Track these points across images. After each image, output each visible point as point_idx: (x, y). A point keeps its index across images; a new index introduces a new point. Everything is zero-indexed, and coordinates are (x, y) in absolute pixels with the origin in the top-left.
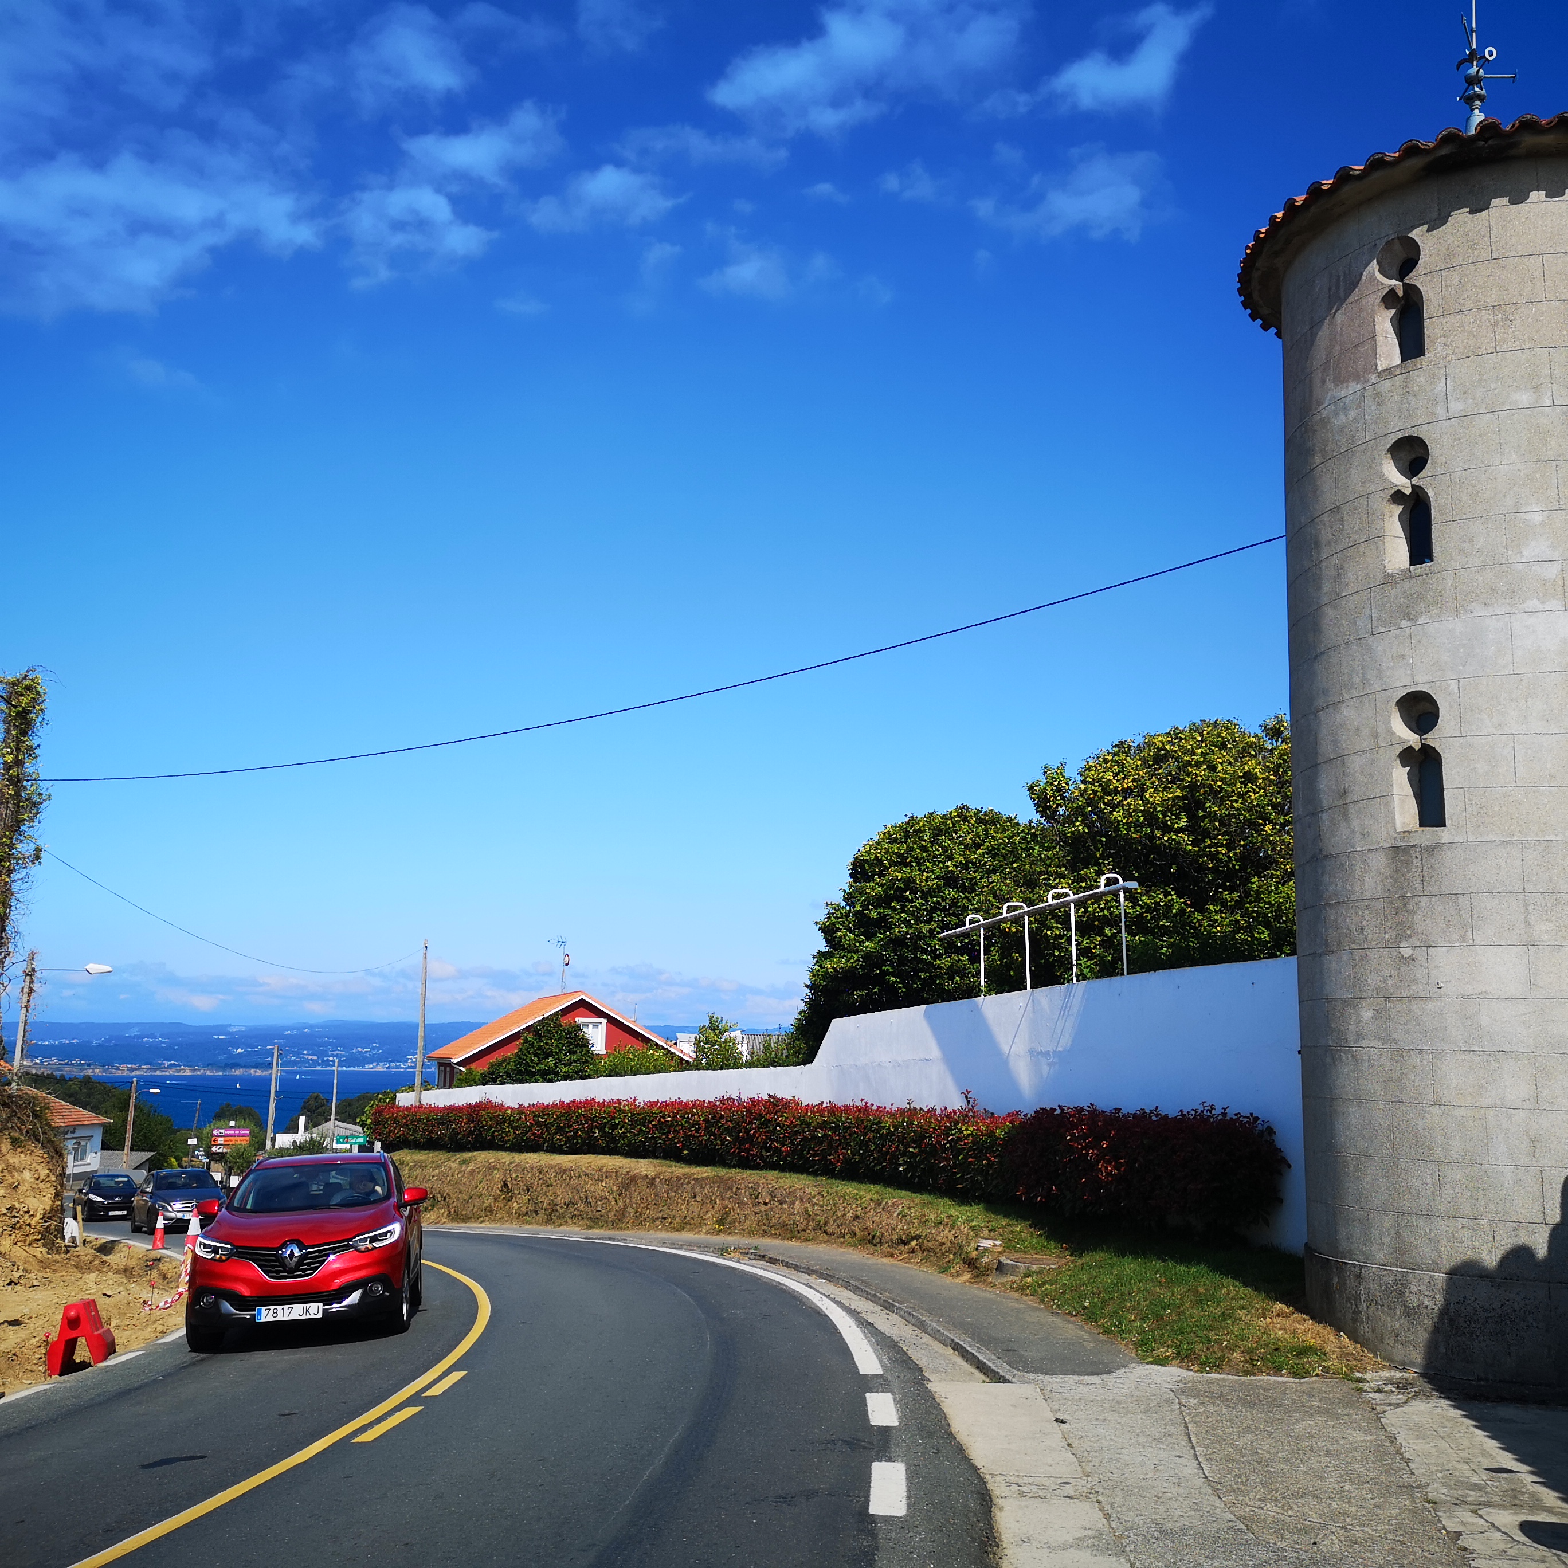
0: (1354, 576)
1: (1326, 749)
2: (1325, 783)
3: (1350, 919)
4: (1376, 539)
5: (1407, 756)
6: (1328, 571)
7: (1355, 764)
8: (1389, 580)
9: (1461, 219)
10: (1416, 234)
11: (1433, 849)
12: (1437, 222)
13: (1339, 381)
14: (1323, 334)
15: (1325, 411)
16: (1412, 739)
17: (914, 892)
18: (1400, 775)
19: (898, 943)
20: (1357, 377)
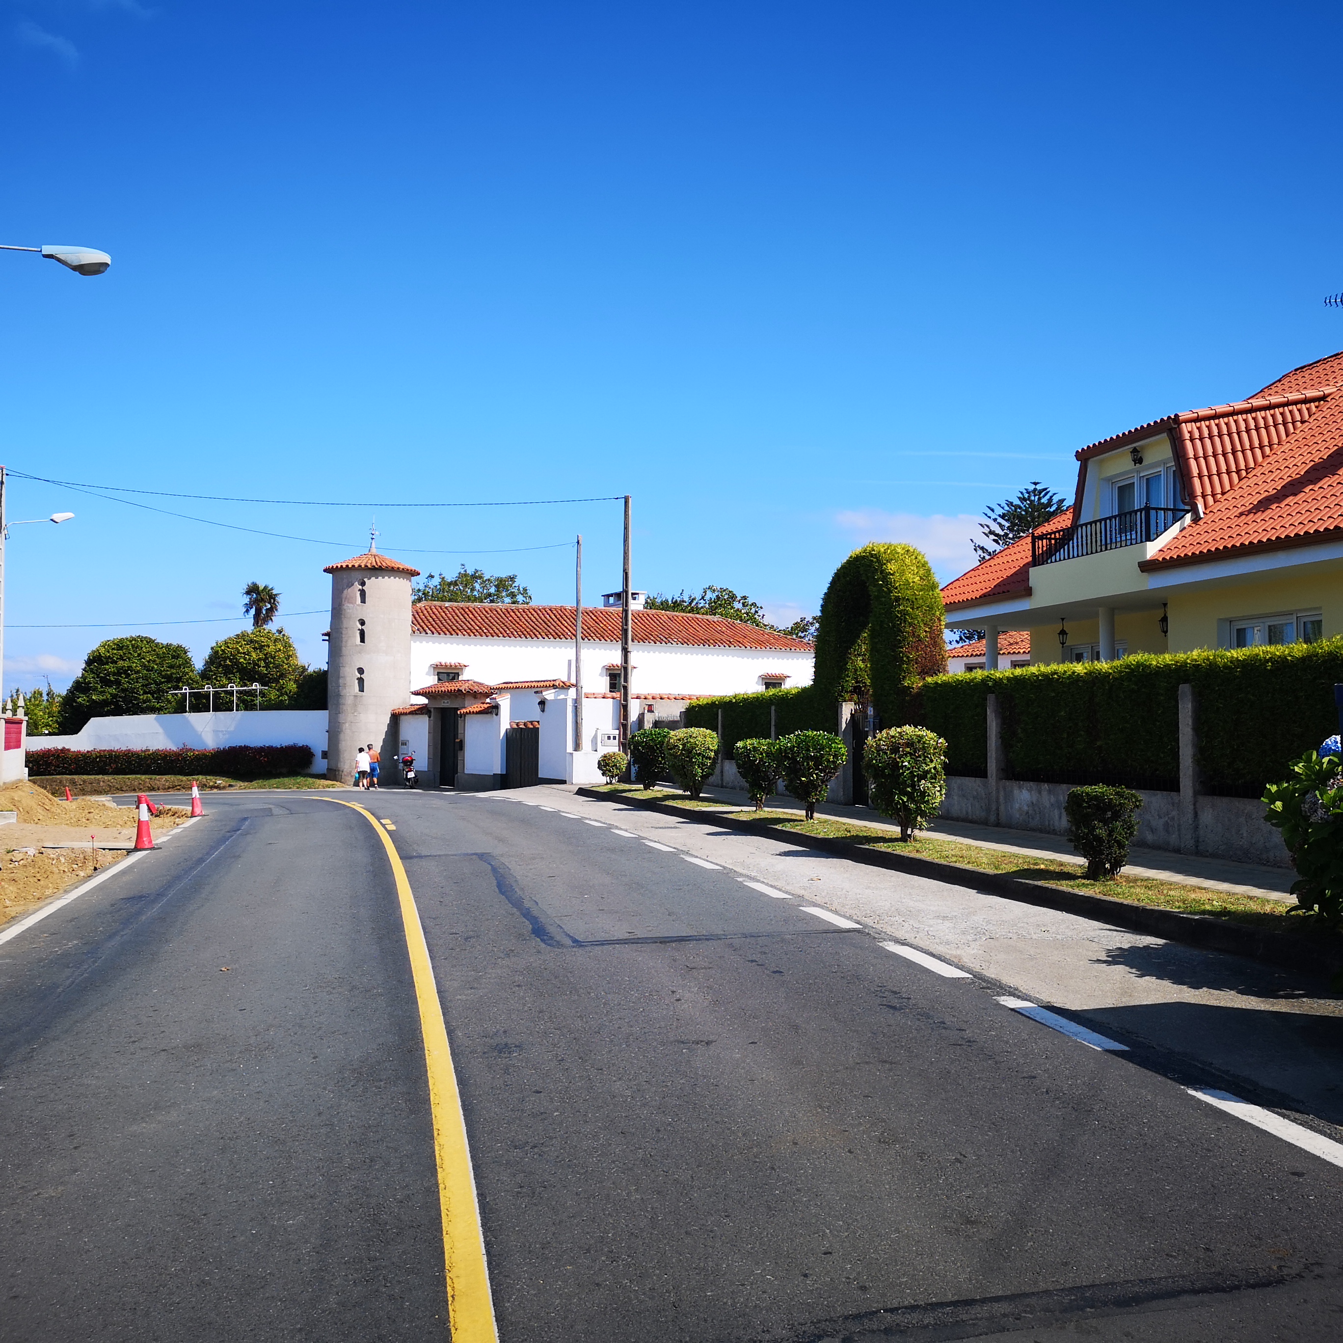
0: (349, 643)
1: (341, 675)
2: (341, 681)
3: (345, 708)
4: (355, 637)
5: (358, 679)
6: (344, 640)
7: (348, 679)
8: (357, 645)
9: (373, 578)
10: (366, 580)
11: (361, 696)
12: (369, 579)
13: (348, 603)
14: (345, 592)
15: (345, 607)
16: (359, 676)
17: (131, 671)
18: (357, 681)
19: (124, 690)
20: (352, 603)
